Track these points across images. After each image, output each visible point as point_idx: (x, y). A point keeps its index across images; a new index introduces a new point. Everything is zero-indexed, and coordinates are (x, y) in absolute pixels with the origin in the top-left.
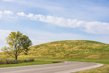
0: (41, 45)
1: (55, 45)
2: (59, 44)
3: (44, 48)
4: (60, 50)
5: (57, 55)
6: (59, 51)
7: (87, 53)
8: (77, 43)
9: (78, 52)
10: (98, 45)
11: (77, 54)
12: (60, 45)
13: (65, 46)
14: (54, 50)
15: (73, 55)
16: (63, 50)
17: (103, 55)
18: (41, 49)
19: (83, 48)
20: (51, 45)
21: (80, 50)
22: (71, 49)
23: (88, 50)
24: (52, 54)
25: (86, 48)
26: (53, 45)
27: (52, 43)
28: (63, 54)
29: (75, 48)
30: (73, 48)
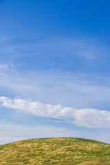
0: (7, 145)
1: (29, 145)
2: (34, 144)
3: (11, 150)
4: (37, 153)
5: (31, 161)
6: (34, 156)
7: (79, 157)
8: (63, 142)
9: (65, 156)
10: (94, 145)
11: (62, 160)
12: (37, 144)
13: (45, 146)
14: (27, 154)
15: (57, 161)
16: (42, 153)
17: (102, 161)
18: (6, 152)
19: (72, 151)
20: (22, 146)
21: (67, 153)
22: (54, 152)
23: (80, 153)
24: (24, 160)
25: (76, 150)
26: (25, 145)
27: (24, 142)
28: (41, 159)
29: (60, 151)
30: (57, 150)
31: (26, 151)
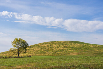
0: (34, 45)
1: (46, 45)
2: (48, 45)
3: (37, 48)
4: (50, 49)
5: (47, 53)
6: (48, 50)
7: (70, 51)
8: (63, 43)
9: (63, 50)
11: (62, 52)
12: (50, 45)
13: (54, 46)
14: (45, 50)
15: (59, 53)
16: (52, 49)
17: (80, 52)
18: (35, 49)
19: (67, 48)
20: (42, 46)
21: (65, 49)
22: (58, 48)
23: (71, 49)
24: (44, 53)
25: (69, 47)
26: (44, 45)
27: (43, 43)
28: (52, 52)
29: (61, 48)
30: (60, 47)
31: (44, 48)
